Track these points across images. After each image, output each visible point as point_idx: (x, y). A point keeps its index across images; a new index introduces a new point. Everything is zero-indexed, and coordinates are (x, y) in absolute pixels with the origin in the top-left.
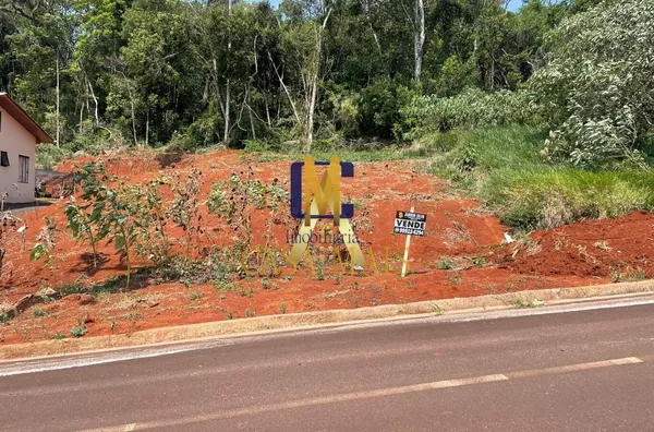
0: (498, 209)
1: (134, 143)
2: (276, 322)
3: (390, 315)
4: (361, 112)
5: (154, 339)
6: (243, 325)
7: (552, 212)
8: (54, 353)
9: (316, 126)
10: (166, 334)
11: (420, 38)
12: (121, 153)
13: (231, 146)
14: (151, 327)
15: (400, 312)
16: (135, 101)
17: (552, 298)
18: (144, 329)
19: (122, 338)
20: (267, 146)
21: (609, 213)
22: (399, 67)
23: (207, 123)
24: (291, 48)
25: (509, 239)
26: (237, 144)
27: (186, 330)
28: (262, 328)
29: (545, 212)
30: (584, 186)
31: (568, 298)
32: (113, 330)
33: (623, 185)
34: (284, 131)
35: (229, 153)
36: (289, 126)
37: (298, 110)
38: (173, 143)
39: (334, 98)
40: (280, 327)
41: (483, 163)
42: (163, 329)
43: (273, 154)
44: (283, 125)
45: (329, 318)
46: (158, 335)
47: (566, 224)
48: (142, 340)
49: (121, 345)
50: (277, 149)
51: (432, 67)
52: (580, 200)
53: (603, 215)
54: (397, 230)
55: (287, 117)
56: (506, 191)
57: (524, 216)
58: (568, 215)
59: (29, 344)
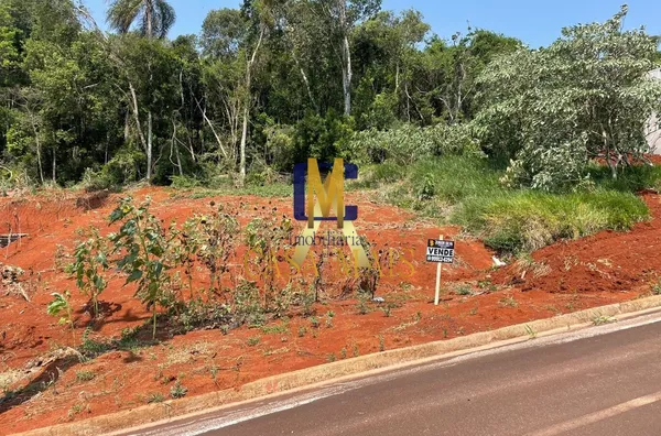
0: (480, 234)
1: (40, 182)
2: (382, 359)
3: (486, 343)
4: (297, 145)
5: (264, 390)
6: (351, 367)
7: (536, 234)
8: (158, 419)
9: (249, 160)
10: (276, 382)
11: (347, 74)
12: (27, 194)
13: (155, 182)
14: (255, 378)
15: (494, 339)
16: (40, 138)
17: (616, 313)
18: (249, 380)
19: (230, 392)
20: (196, 182)
21: (581, 233)
22: (331, 102)
23: (125, 159)
24: (213, 81)
25: (498, 262)
26: (162, 180)
27: (296, 378)
28: (369, 367)
29: (528, 235)
30: (553, 209)
31: (629, 311)
32: (218, 386)
33: (584, 207)
34: (209, 165)
35: (154, 190)
36: (216, 160)
37: (224, 144)
38: (87, 182)
39: (267, 131)
40: (387, 365)
41: (442, 191)
42: (272, 378)
43: (205, 190)
44: (208, 159)
45: (431, 352)
46: (268, 386)
47: (548, 244)
48: (252, 393)
49: (230, 401)
50: (206, 184)
51: (363, 103)
52: (555, 222)
53: (576, 235)
54: (429, 258)
55: (213, 151)
56: (485, 217)
57: (510, 240)
58: (549, 236)
59: (128, 412)
